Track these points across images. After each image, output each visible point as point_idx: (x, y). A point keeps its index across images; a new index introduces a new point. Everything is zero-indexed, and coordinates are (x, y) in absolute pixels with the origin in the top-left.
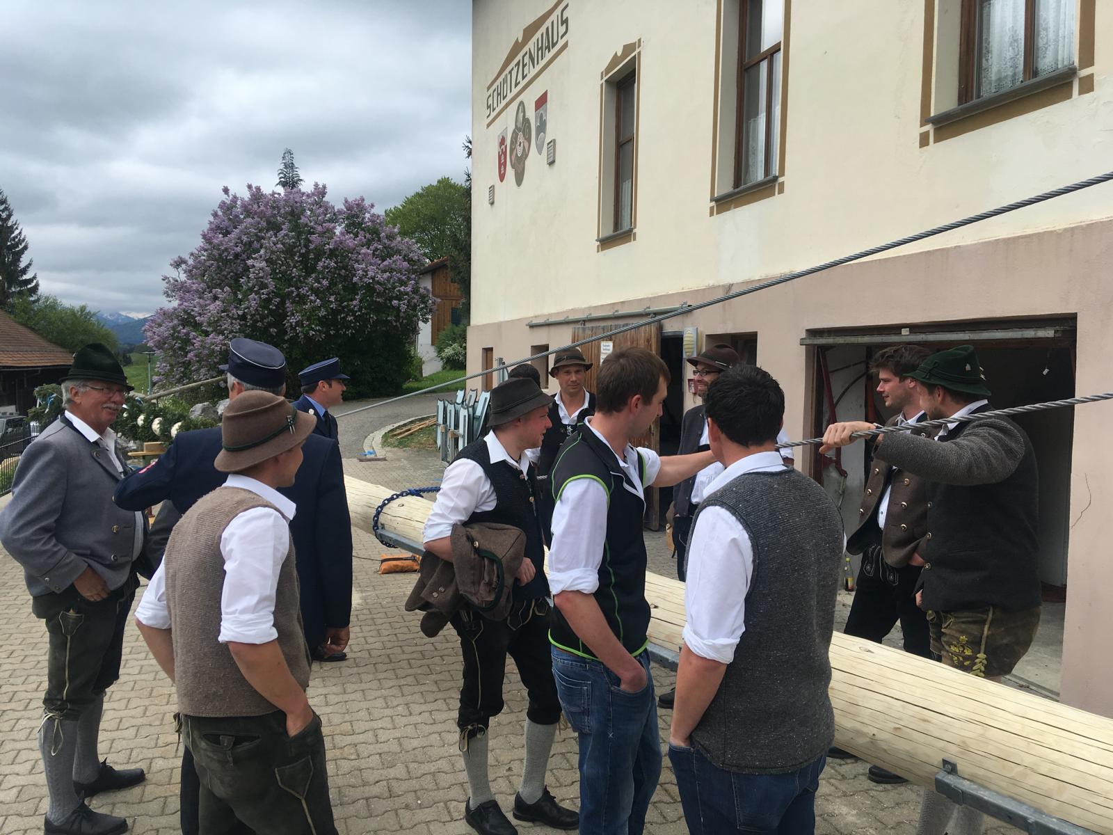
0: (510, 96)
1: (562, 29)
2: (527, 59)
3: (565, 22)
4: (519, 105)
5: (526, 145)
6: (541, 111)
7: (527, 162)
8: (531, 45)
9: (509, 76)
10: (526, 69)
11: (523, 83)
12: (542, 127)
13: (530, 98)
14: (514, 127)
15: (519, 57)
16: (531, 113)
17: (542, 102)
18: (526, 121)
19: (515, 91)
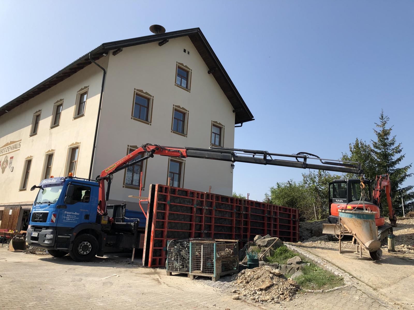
0: (4, 153)
1: (19, 146)
2: (10, 148)
3: (20, 145)
4: (7, 156)
5: (6, 165)
6: (11, 160)
7: (5, 169)
8: (12, 145)
9: (5, 149)
10: (9, 150)
11: (8, 152)
12: (11, 163)
13: (9, 156)
14: (4, 160)
15: (8, 146)
16: (9, 159)
17: (12, 158)
18: (7, 160)
19: (6, 153)
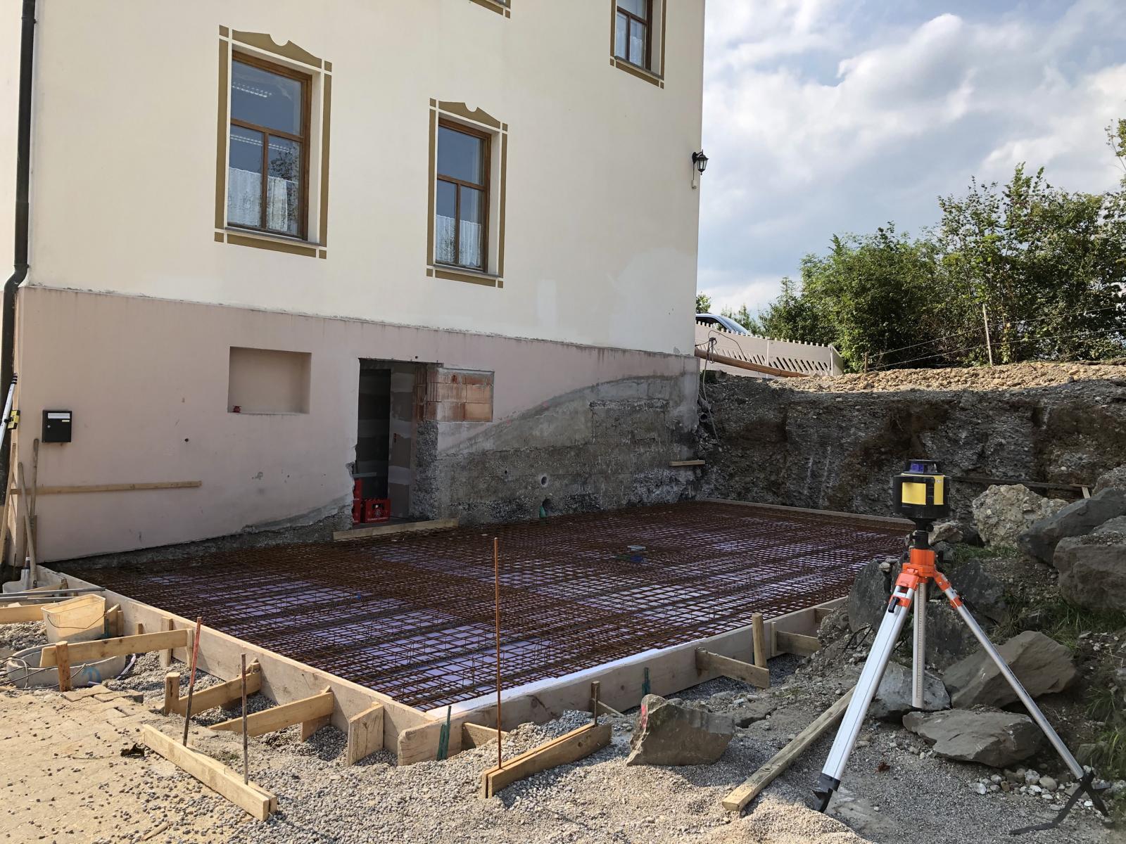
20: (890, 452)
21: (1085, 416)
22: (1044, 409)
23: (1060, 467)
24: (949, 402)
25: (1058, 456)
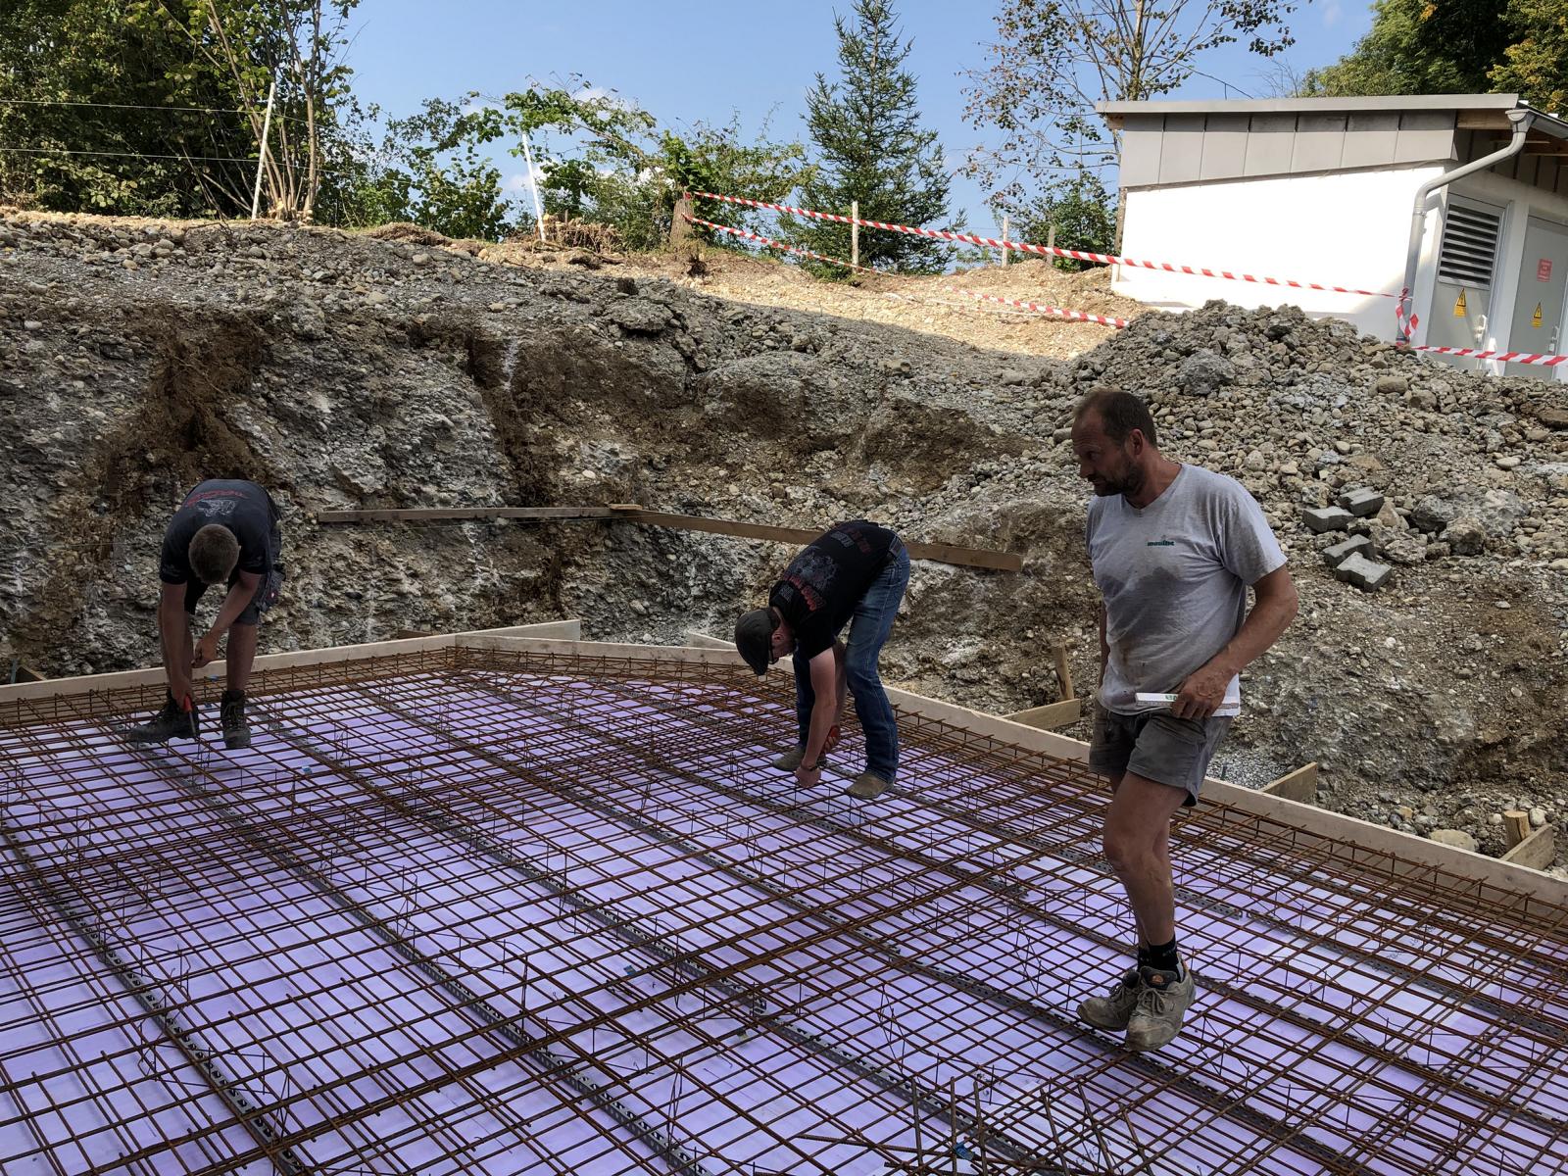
20: (164, 464)
21: (581, 362)
22: (501, 346)
23: (580, 471)
24: (262, 319)
25: (571, 448)
